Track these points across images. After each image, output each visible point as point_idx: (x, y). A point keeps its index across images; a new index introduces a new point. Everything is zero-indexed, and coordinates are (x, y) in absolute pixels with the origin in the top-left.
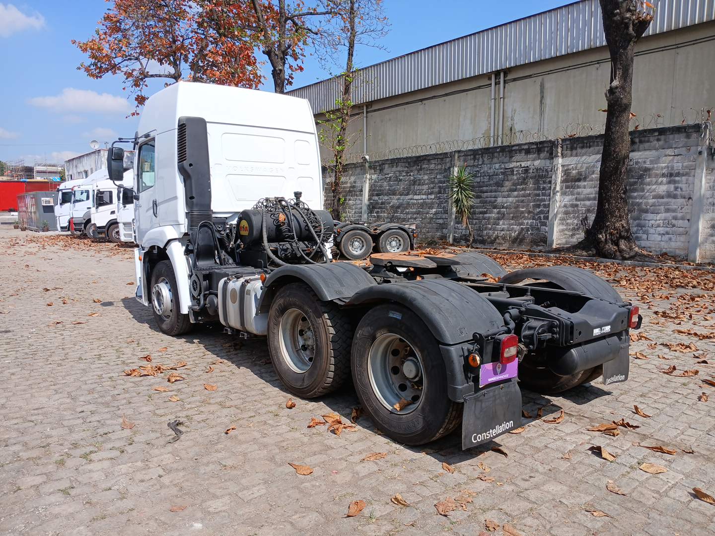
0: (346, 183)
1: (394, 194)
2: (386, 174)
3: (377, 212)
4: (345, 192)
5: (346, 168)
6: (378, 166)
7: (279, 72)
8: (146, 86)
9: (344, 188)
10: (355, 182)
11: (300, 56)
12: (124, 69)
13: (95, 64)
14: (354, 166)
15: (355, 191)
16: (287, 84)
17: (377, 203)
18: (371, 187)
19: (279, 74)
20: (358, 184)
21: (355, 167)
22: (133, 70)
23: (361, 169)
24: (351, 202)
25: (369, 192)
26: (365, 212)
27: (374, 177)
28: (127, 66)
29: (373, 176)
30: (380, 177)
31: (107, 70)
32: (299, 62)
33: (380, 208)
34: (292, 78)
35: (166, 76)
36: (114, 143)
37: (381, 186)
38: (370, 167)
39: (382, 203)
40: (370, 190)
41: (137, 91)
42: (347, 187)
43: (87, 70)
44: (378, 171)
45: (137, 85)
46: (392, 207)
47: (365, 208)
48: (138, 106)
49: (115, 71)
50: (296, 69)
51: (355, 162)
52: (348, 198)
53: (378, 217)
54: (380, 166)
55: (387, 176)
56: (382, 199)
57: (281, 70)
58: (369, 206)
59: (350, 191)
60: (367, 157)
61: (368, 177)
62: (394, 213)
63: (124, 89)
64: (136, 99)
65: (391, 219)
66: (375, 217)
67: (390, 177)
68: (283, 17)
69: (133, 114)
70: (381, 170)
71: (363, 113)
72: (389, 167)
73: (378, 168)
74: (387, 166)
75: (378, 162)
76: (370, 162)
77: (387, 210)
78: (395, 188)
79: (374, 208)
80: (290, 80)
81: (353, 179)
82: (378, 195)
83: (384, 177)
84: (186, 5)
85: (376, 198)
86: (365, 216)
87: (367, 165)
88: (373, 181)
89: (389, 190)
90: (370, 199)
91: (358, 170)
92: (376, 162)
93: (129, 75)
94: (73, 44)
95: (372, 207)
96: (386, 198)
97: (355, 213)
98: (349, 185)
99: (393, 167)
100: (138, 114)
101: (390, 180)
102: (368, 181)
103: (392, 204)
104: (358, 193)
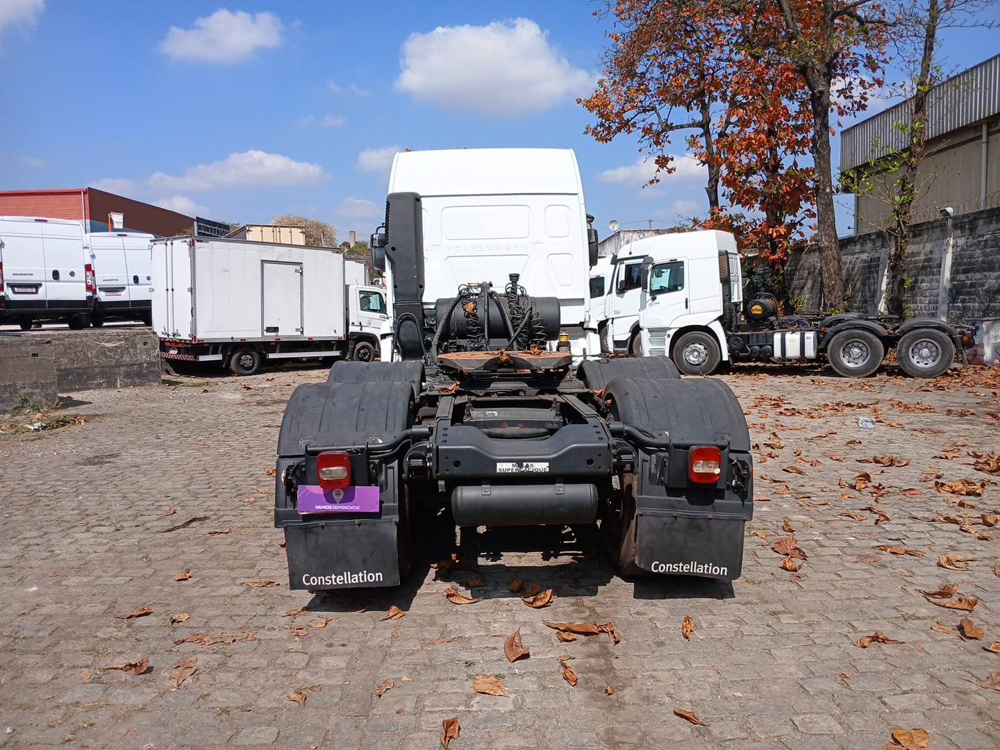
0: (918, 254)
1: (991, 269)
2: (979, 236)
3: (963, 301)
4: (917, 268)
5: (917, 231)
6: (966, 224)
7: (818, 95)
8: (669, 142)
9: (916, 262)
10: (931, 252)
11: (881, 64)
12: (641, 125)
13: (602, 125)
14: (930, 226)
15: (931, 267)
16: (858, 110)
17: (964, 285)
18: (956, 259)
19: (819, 98)
20: (936, 256)
21: (933, 228)
22: (651, 125)
23: (942, 231)
24: (924, 284)
25: (952, 267)
26: (943, 303)
27: (961, 241)
28: (644, 121)
29: (959, 241)
30: (971, 241)
31: (619, 129)
32: (878, 74)
33: (969, 293)
34: (866, 99)
35: (689, 126)
36: (379, 228)
37: (971, 257)
38: (955, 226)
39: (972, 285)
40: (953, 264)
41: (657, 152)
42: (920, 261)
43: (595, 133)
44: (967, 232)
45: (657, 143)
46: (987, 291)
47: (943, 295)
48: (658, 170)
49: (629, 129)
50: (871, 85)
51: (932, 220)
52: (920, 278)
53: (964, 308)
54: (970, 222)
55: (980, 239)
56: (972, 279)
57: (821, 93)
58: (950, 290)
59: (924, 268)
60: (950, 210)
61: (951, 242)
62: (990, 302)
63: (640, 150)
64: (657, 162)
65: (984, 311)
66: (959, 309)
67: (986, 241)
68: (828, 13)
69: (652, 182)
70: (972, 230)
71: (981, 137)
72: (985, 224)
73: (967, 227)
74: (981, 222)
75: (968, 216)
76: (954, 218)
77: (979, 296)
78: (992, 260)
79: (959, 293)
80: (863, 102)
81: (928, 246)
82: (965, 272)
83: (976, 241)
84: (721, 24)
85: (962, 277)
86: (944, 308)
87: (950, 222)
88: (959, 249)
89: (983, 262)
90: (953, 279)
91: (937, 232)
92: (964, 216)
93: (647, 131)
94: (578, 103)
95: (956, 292)
96: (978, 276)
97: (929, 303)
98: (922, 257)
99: (991, 222)
100: (658, 181)
101: (985, 246)
102: (950, 250)
103: (987, 286)
104: (935, 270)
